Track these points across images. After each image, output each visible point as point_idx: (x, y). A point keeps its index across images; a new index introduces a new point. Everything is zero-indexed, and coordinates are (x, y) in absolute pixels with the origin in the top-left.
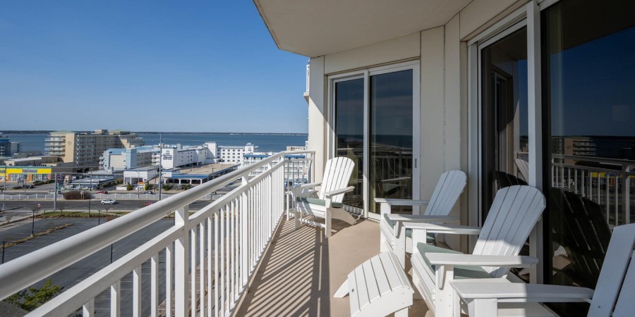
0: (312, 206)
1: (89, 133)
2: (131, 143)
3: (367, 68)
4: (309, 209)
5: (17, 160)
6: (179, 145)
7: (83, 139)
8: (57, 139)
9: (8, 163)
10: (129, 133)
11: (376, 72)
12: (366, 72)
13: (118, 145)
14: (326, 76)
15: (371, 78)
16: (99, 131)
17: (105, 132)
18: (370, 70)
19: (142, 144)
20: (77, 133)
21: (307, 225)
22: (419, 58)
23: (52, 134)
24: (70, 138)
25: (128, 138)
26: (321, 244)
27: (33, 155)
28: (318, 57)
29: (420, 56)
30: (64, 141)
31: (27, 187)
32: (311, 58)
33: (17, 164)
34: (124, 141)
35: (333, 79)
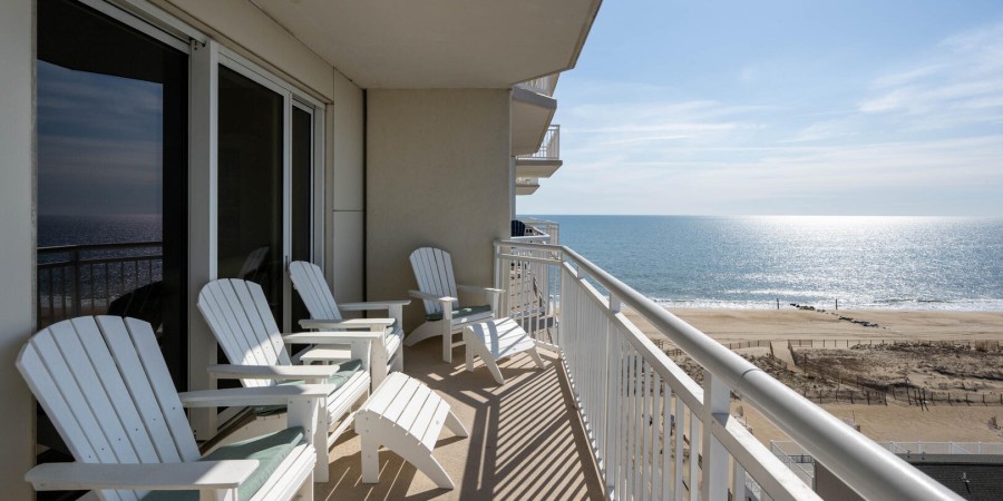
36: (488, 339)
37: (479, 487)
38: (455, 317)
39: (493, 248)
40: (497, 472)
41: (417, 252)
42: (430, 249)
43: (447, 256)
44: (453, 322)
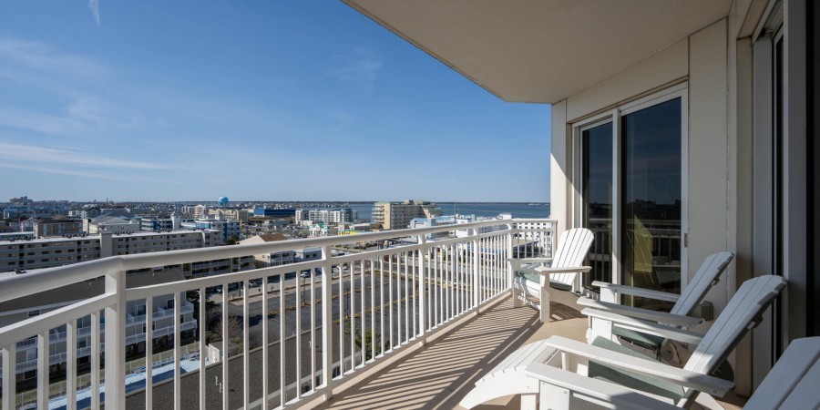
0: (528, 283)
1: (400, 203)
2: (432, 213)
3: (617, 105)
4: (525, 285)
5: (356, 225)
6: (473, 216)
7: (396, 207)
8: (379, 209)
9: (351, 227)
10: (429, 203)
11: (628, 109)
12: (615, 112)
13: (422, 215)
14: (570, 124)
15: (624, 120)
16: (407, 202)
17: (411, 202)
18: (622, 108)
19: (440, 214)
20: (392, 204)
21: (530, 306)
22: (687, 79)
23: (376, 205)
24: (387, 207)
25: (429, 208)
26: (531, 327)
27: (365, 222)
28: (561, 101)
29: (688, 75)
30: (383, 211)
31: (362, 248)
32: (552, 105)
33: (356, 229)
34: (426, 211)
35: (580, 127)
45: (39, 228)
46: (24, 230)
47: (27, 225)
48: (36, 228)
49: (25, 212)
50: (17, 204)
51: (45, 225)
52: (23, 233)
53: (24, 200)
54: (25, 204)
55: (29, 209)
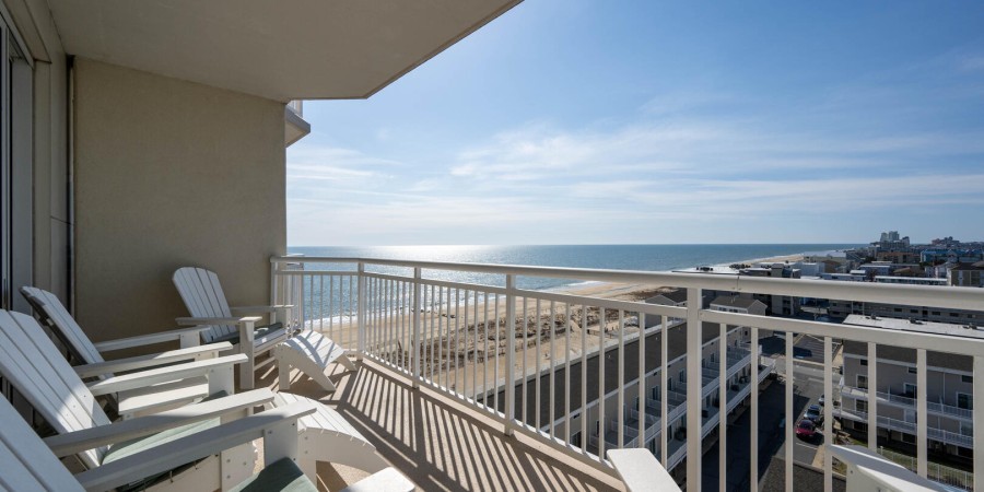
36: (308, 352)
37: (415, 465)
38: (257, 337)
39: (270, 266)
40: (415, 449)
41: (178, 272)
42: (192, 269)
43: (214, 276)
44: (255, 343)
45: (953, 274)
46: (939, 277)
47: (942, 270)
48: (949, 274)
49: (945, 256)
50: (939, 246)
51: (961, 273)
52: (937, 279)
53: (949, 241)
54: (949, 246)
55: (950, 252)
